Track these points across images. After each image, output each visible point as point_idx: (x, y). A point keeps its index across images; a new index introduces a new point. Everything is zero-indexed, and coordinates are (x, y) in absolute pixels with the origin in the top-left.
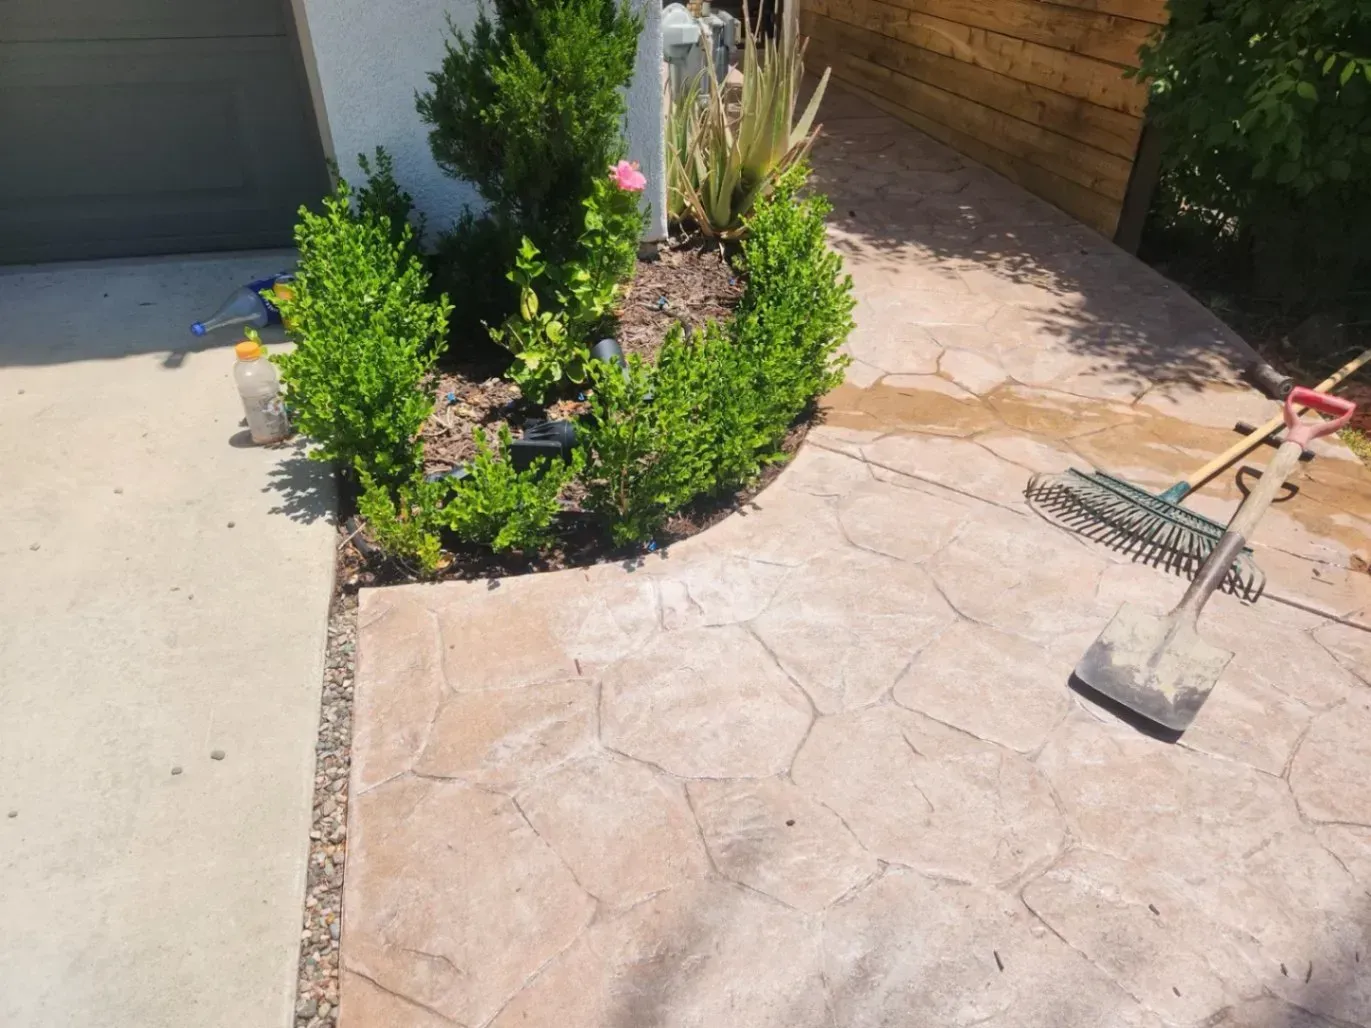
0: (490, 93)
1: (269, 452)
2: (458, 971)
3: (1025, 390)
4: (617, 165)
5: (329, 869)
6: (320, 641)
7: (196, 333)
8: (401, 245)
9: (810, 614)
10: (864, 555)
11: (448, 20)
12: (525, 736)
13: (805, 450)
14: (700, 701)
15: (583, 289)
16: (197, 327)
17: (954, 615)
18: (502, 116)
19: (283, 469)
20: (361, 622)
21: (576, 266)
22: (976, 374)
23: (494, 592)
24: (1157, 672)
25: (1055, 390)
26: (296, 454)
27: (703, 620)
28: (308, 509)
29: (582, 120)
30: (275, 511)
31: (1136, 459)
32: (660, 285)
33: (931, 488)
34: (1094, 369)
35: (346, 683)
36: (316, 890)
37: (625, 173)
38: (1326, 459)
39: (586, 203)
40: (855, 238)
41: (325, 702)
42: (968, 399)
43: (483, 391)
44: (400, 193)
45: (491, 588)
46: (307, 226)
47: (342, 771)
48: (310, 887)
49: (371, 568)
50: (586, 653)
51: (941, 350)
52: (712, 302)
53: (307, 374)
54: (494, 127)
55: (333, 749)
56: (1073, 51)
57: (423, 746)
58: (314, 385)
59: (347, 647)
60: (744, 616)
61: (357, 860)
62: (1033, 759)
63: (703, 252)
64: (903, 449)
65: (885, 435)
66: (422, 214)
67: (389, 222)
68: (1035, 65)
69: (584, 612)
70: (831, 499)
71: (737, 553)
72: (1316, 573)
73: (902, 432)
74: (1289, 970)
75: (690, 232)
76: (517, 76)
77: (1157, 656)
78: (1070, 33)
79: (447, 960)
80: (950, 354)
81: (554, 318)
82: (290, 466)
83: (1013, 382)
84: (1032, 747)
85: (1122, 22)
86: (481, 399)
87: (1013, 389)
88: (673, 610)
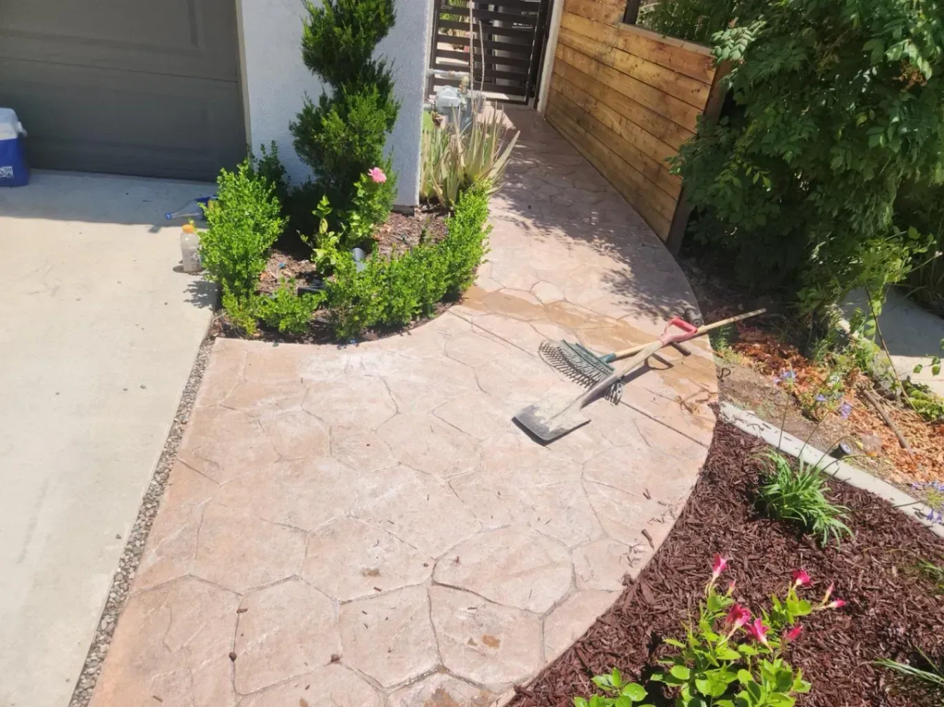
0: (320, 128)
1: (190, 276)
2: (219, 467)
3: (568, 306)
4: (373, 169)
5: (179, 431)
6: (194, 355)
7: (167, 218)
8: (270, 191)
9: (413, 378)
10: (450, 360)
11: (306, 93)
12: (273, 400)
13: (445, 314)
14: (349, 401)
15: (354, 224)
16: (168, 216)
17: (477, 388)
18: (325, 140)
19: (194, 284)
20: (213, 349)
21: (354, 213)
22: (548, 294)
23: (277, 348)
24: (552, 421)
26: (202, 279)
27: (364, 373)
28: (202, 302)
29: (361, 146)
30: (187, 301)
32: (408, 229)
33: (498, 339)
34: (620, 302)
35: (202, 371)
36: (172, 437)
37: (376, 174)
39: (356, 184)
41: (191, 377)
42: (538, 305)
43: (299, 265)
44: (280, 165)
45: (274, 346)
46: (224, 177)
47: (192, 401)
48: (170, 436)
49: (224, 331)
50: (306, 376)
51: (538, 281)
53: (211, 241)
54: (319, 144)
55: (190, 393)
56: (659, 139)
57: (227, 397)
58: (213, 246)
59: (206, 358)
60: (383, 374)
61: (189, 430)
62: (481, 441)
63: (440, 215)
64: (495, 322)
65: (490, 314)
67: (265, 180)
68: (645, 142)
69: (312, 361)
70: (447, 336)
71: (391, 350)
72: (654, 399)
73: (495, 314)
74: (541, 519)
75: (434, 204)
76: (332, 123)
77: (557, 416)
78: (660, 129)
79: (216, 463)
80: (541, 284)
81: (335, 235)
82: (198, 283)
83: (565, 300)
84: (482, 438)
85: (680, 129)
86: (296, 268)
87: (563, 304)
88: (352, 367)
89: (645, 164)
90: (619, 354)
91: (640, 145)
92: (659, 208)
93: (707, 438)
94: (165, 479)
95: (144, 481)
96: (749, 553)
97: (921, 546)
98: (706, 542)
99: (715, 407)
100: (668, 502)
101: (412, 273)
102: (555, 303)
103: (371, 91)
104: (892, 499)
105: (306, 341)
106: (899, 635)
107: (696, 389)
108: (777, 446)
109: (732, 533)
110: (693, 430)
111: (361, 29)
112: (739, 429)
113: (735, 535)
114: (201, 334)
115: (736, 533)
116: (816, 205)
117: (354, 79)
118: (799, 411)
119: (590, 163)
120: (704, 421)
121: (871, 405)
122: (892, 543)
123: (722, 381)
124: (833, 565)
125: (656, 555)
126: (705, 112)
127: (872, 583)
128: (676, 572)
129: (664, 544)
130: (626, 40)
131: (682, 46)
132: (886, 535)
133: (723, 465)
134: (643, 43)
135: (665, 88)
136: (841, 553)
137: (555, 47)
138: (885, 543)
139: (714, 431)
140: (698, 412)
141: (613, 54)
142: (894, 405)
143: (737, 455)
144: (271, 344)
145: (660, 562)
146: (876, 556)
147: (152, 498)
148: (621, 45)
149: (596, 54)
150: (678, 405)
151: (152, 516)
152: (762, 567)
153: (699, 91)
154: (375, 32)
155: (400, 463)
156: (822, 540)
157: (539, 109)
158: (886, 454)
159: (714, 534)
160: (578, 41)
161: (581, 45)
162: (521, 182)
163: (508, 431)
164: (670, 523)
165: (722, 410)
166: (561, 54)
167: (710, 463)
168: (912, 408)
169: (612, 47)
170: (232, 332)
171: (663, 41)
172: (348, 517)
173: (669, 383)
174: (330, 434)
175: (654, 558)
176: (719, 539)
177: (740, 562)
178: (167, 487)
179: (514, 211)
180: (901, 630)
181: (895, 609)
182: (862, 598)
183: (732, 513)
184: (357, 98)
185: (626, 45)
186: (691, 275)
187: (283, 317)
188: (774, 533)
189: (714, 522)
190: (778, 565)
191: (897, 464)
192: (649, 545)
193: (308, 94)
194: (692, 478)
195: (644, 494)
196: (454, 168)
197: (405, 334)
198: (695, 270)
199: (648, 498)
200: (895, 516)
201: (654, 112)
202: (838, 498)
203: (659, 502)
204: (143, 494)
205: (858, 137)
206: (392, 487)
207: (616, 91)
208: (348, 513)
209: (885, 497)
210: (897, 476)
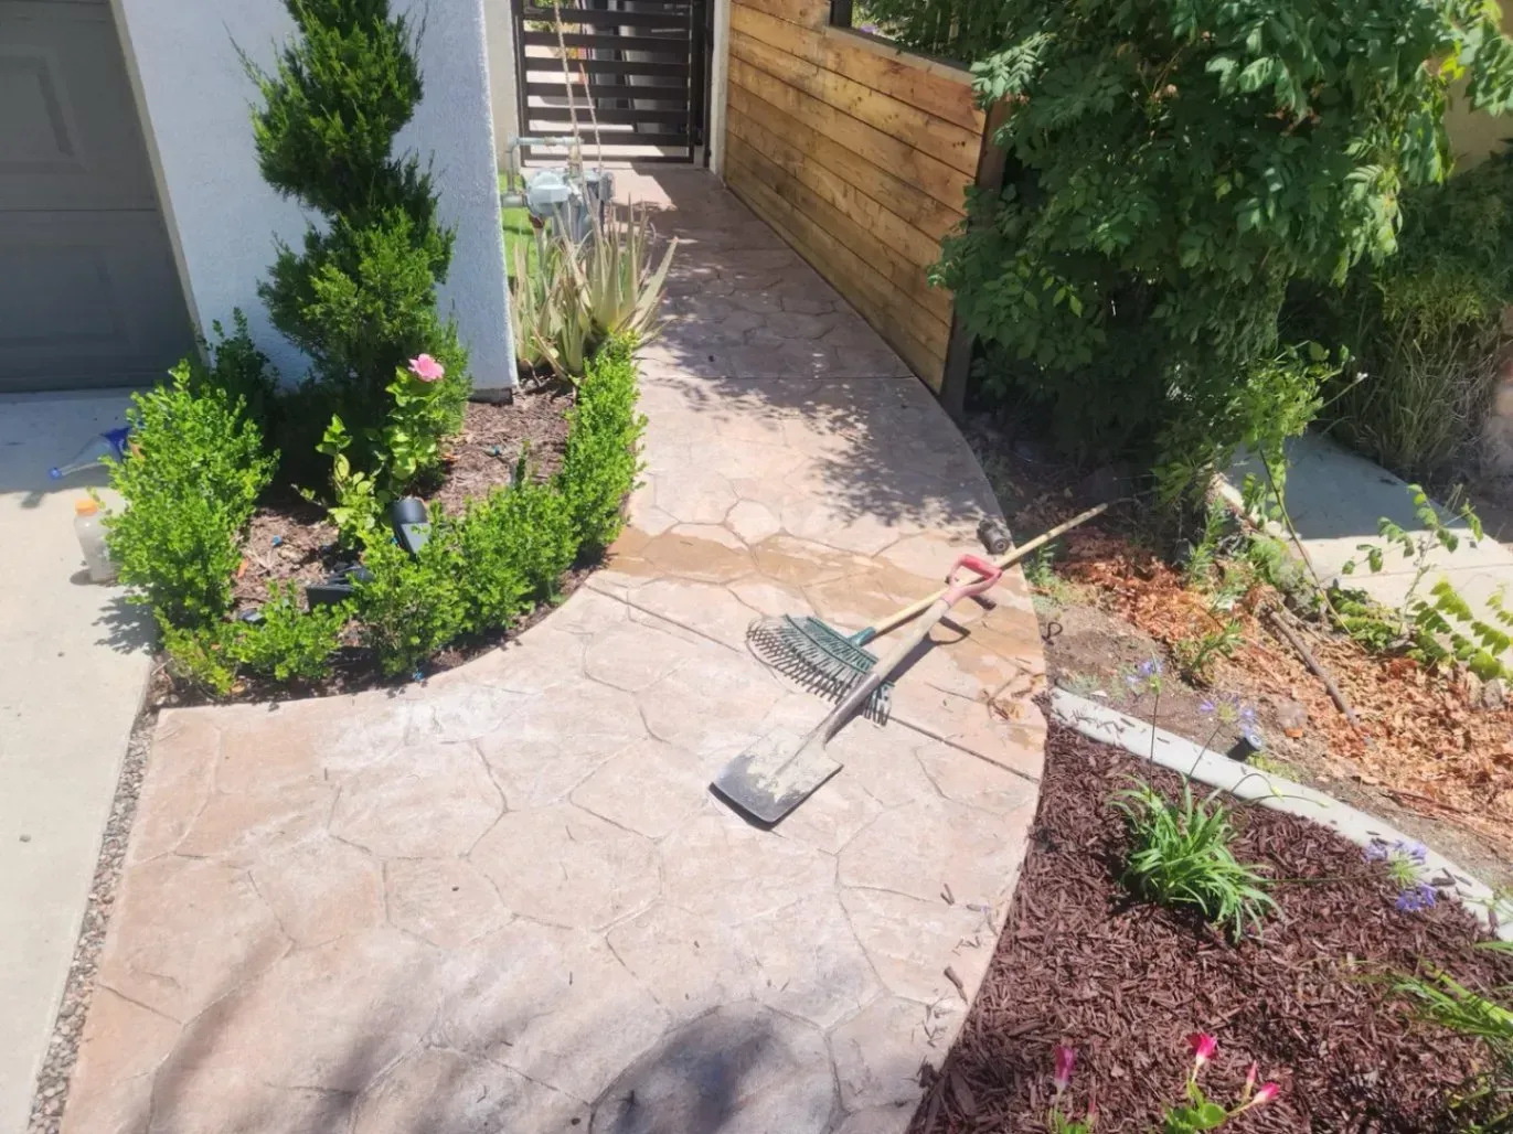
0: (312, 297)
1: (103, 589)
2: (179, 987)
3: (790, 540)
4: (416, 358)
5: (100, 920)
6: (120, 753)
7: (53, 476)
8: (237, 411)
9: (530, 734)
10: (593, 685)
11: (276, 236)
12: (272, 825)
13: (580, 592)
14: (417, 802)
15: (400, 450)
16: (55, 472)
17: (644, 734)
18: (323, 314)
19: (112, 605)
20: (157, 736)
21: (396, 431)
22: (755, 524)
23: (276, 713)
24: (779, 779)
25: (817, 542)
26: (127, 591)
27: (440, 737)
28: (129, 641)
29: (391, 318)
30: (101, 642)
31: (853, 605)
32: (504, 430)
33: (674, 629)
35: (136, 785)
36: (87, 935)
37: (423, 365)
38: (1005, 608)
39: (389, 389)
40: (705, 386)
41: (117, 799)
42: (740, 548)
43: (309, 533)
44: (254, 350)
45: (271, 710)
46: (139, 409)
47: (121, 851)
48: (83, 932)
49: (177, 691)
50: (334, 763)
51: (735, 500)
52: (549, 448)
53: (129, 534)
54: (314, 322)
55: (115, 835)
56: (910, 223)
57: (186, 834)
59: (143, 757)
60: (474, 735)
61: (118, 912)
62: (658, 842)
63: (558, 395)
64: (669, 596)
65: (658, 579)
66: (275, 369)
67: (225, 393)
68: (887, 228)
69: (343, 731)
70: (586, 637)
71: (488, 682)
72: (945, 703)
73: (670, 578)
74: (773, 983)
75: (545, 377)
76: (333, 284)
77: (785, 766)
78: (909, 207)
79: (173, 980)
80: (741, 503)
81: (366, 478)
82: (120, 603)
83: (784, 533)
84: (660, 834)
85: (942, 207)
86: (304, 540)
87: (781, 539)
88: (418, 729)
89: (893, 264)
90: (880, 626)
91: (880, 233)
92: (923, 339)
93: (1035, 763)
94: (78, 1029)
95: (39, 1038)
96: (1122, 978)
97: (1386, 904)
98: (1052, 968)
99: (1043, 701)
100: (982, 902)
101: (509, 538)
102: (768, 539)
103: (397, 221)
104: (1334, 822)
105: (330, 689)
106: (1370, 1086)
107: (1008, 672)
108: (1148, 756)
109: (1091, 942)
110: (1010, 753)
111: (360, 115)
112: (1085, 736)
113: (1097, 944)
114: (133, 707)
115: (1097, 939)
116: (1167, 324)
117: (361, 204)
118: (1175, 674)
119: (806, 260)
120: (1027, 731)
121: (1283, 637)
122: (1342, 906)
123: (1051, 643)
124: (1256, 974)
125: (971, 1012)
126: (977, 179)
127: (1319, 993)
128: (1007, 1040)
129: (984, 989)
130: (838, 55)
131: (929, 70)
132: (1331, 894)
133: (1065, 811)
134: (868, 60)
135: (910, 137)
136: (1266, 947)
137: (726, 65)
138: (1332, 910)
139: (1045, 748)
140: (1017, 716)
141: (819, 78)
142: (1319, 629)
143: (1086, 788)
144: (265, 706)
145: (980, 1025)
146: (1320, 937)
147: (54, 1074)
148: (831, 64)
149: (794, 76)
150: (984, 707)
151: (58, 1113)
152: (1144, 1000)
153: (963, 144)
154: (387, 119)
155: (515, 916)
156: (1235, 928)
157: (713, 167)
158: (1315, 728)
159: (1061, 951)
160: (760, 54)
161: (767, 60)
162: (693, 311)
163: (705, 814)
164: (990, 942)
165: (1056, 704)
166: (736, 77)
167: (1045, 810)
168: (1346, 633)
169: (818, 66)
170: (190, 692)
171: (897, 59)
172: (427, 1047)
173: (966, 669)
174: (385, 879)
175: (968, 1020)
176: (1071, 958)
177: (1108, 998)
178: (83, 1047)
179: (683, 368)
180: (1372, 1077)
181: (1359, 1035)
182: (1305, 1026)
183: (1089, 902)
184: (371, 235)
185: (839, 64)
186: (984, 450)
187: (281, 658)
188: (1158, 929)
189: (1061, 928)
190: (1169, 988)
191: (1334, 744)
192: (958, 996)
193: (279, 238)
194: (1017, 849)
195: (943, 897)
196: (570, 311)
197: (510, 645)
198: (992, 436)
199: (950, 902)
200: (1341, 855)
201: (897, 179)
202: (1251, 838)
203: (968, 907)
204: (36, 1069)
205: (1223, 216)
206: (505, 970)
207: (833, 141)
208: (426, 1041)
209: (1323, 821)
210: (1337, 766)
